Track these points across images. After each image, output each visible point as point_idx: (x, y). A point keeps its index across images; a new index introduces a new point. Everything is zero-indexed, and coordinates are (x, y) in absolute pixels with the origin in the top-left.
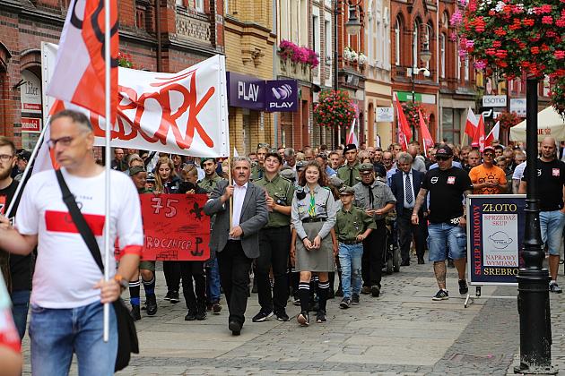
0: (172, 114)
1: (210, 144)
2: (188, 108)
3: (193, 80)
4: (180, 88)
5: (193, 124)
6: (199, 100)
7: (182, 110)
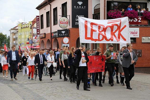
0: (113, 32)
1: (125, 40)
2: (118, 30)
3: (121, 23)
4: (117, 25)
5: (120, 35)
6: (121, 28)
7: (116, 31)
